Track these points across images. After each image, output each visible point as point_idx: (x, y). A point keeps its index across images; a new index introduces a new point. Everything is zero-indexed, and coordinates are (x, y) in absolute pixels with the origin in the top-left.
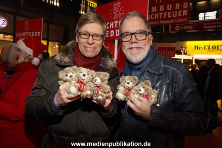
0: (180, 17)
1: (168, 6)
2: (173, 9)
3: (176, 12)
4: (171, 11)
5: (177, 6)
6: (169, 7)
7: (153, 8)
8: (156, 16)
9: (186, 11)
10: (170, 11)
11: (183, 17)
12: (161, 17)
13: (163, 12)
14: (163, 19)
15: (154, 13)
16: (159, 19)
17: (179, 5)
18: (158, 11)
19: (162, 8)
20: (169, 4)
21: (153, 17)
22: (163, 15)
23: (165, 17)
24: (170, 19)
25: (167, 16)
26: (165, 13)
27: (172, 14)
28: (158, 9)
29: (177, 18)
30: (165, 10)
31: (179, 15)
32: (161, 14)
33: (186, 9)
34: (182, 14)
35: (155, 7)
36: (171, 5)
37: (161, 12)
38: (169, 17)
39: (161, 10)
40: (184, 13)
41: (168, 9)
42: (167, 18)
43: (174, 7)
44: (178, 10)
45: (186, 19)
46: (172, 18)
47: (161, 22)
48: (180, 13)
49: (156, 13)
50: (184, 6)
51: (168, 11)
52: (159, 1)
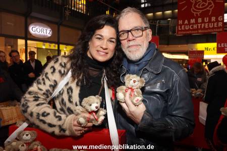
1: (205, 18)
2: (210, 21)
3: (212, 24)
4: (209, 22)
5: (213, 19)
6: (207, 20)
7: (191, 20)
8: (195, 26)
9: (221, 23)
10: (207, 23)
11: (218, 28)
12: (199, 27)
13: (201, 23)
14: (201, 29)
15: (193, 24)
16: (198, 29)
17: (215, 18)
18: (197, 22)
19: (200, 20)
20: (206, 17)
21: (192, 27)
22: (201, 26)
23: (202, 27)
24: (207, 29)
25: (204, 27)
26: (203, 24)
27: (209, 25)
28: (196, 21)
29: (214, 28)
30: (203, 22)
31: (215, 26)
32: (199, 25)
33: (220, 21)
34: (218, 25)
35: (194, 20)
36: (208, 18)
37: (199, 23)
38: (206, 27)
41: (205, 21)
43: (210, 19)
44: (214, 22)
45: (221, 30)
46: (209, 28)
47: (200, 31)
48: (215, 24)
49: (195, 24)
50: (219, 19)
51: (205, 23)
52: (197, 14)
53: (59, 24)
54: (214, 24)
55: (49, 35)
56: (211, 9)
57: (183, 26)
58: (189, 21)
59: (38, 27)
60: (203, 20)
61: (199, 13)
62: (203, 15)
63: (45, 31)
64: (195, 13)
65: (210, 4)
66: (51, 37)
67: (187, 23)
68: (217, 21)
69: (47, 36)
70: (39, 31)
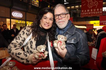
0: (99, 14)
1: (94, 9)
2: (96, 11)
3: (97, 12)
5: (98, 10)
6: (95, 10)
7: (88, 10)
8: (89, 13)
9: (101, 12)
10: (95, 11)
12: (91, 13)
13: (92, 12)
15: (88, 12)
16: (91, 14)
17: (98, 9)
19: (92, 10)
21: (88, 13)
22: (92, 13)
26: (93, 12)
27: (96, 12)
32: (91, 12)
33: (101, 11)
35: (89, 10)
36: (95, 9)
38: (94, 13)
43: (96, 10)
44: (98, 11)
45: (101, 15)
46: (96, 14)
47: (92, 15)
48: (99, 12)
49: (89, 12)
50: (100, 10)
53: (26, 12)
55: (22, 17)
56: (97, 5)
57: (84, 13)
59: (16, 13)
61: (91, 7)
63: (19, 15)
64: (89, 7)
65: (96, 3)
66: (22, 18)
67: (86, 11)
68: (99, 11)
69: (20, 17)
70: (16, 15)
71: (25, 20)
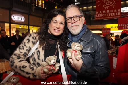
0: (117, 16)
1: (111, 11)
2: (114, 12)
3: (115, 13)
5: (115, 11)
6: (112, 11)
7: (103, 11)
8: (105, 15)
9: (120, 13)
10: (112, 13)
11: (118, 15)
12: (108, 15)
15: (104, 14)
16: (107, 16)
18: (106, 13)
19: (108, 11)
21: (104, 15)
23: (109, 15)
25: (110, 15)
26: (110, 14)
27: (113, 14)
29: (116, 16)
30: (110, 12)
31: (116, 15)
32: (108, 14)
33: (119, 12)
35: (105, 11)
36: (112, 10)
37: (108, 13)
39: (107, 12)
40: (119, 14)
42: (111, 16)
44: (116, 13)
45: (120, 17)
46: (113, 16)
47: (108, 18)
49: (105, 13)
51: (111, 13)
52: (106, 8)
53: (29, 14)
54: (116, 14)
55: (23, 21)
56: (114, 5)
58: (102, 12)
59: (17, 16)
60: (110, 11)
61: (107, 8)
62: (110, 9)
63: (21, 18)
64: (105, 7)
65: (113, 2)
66: (24, 22)
67: (101, 13)
68: (117, 12)
69: (22, 21)
70: (17, 18)
71: (27, 24)
